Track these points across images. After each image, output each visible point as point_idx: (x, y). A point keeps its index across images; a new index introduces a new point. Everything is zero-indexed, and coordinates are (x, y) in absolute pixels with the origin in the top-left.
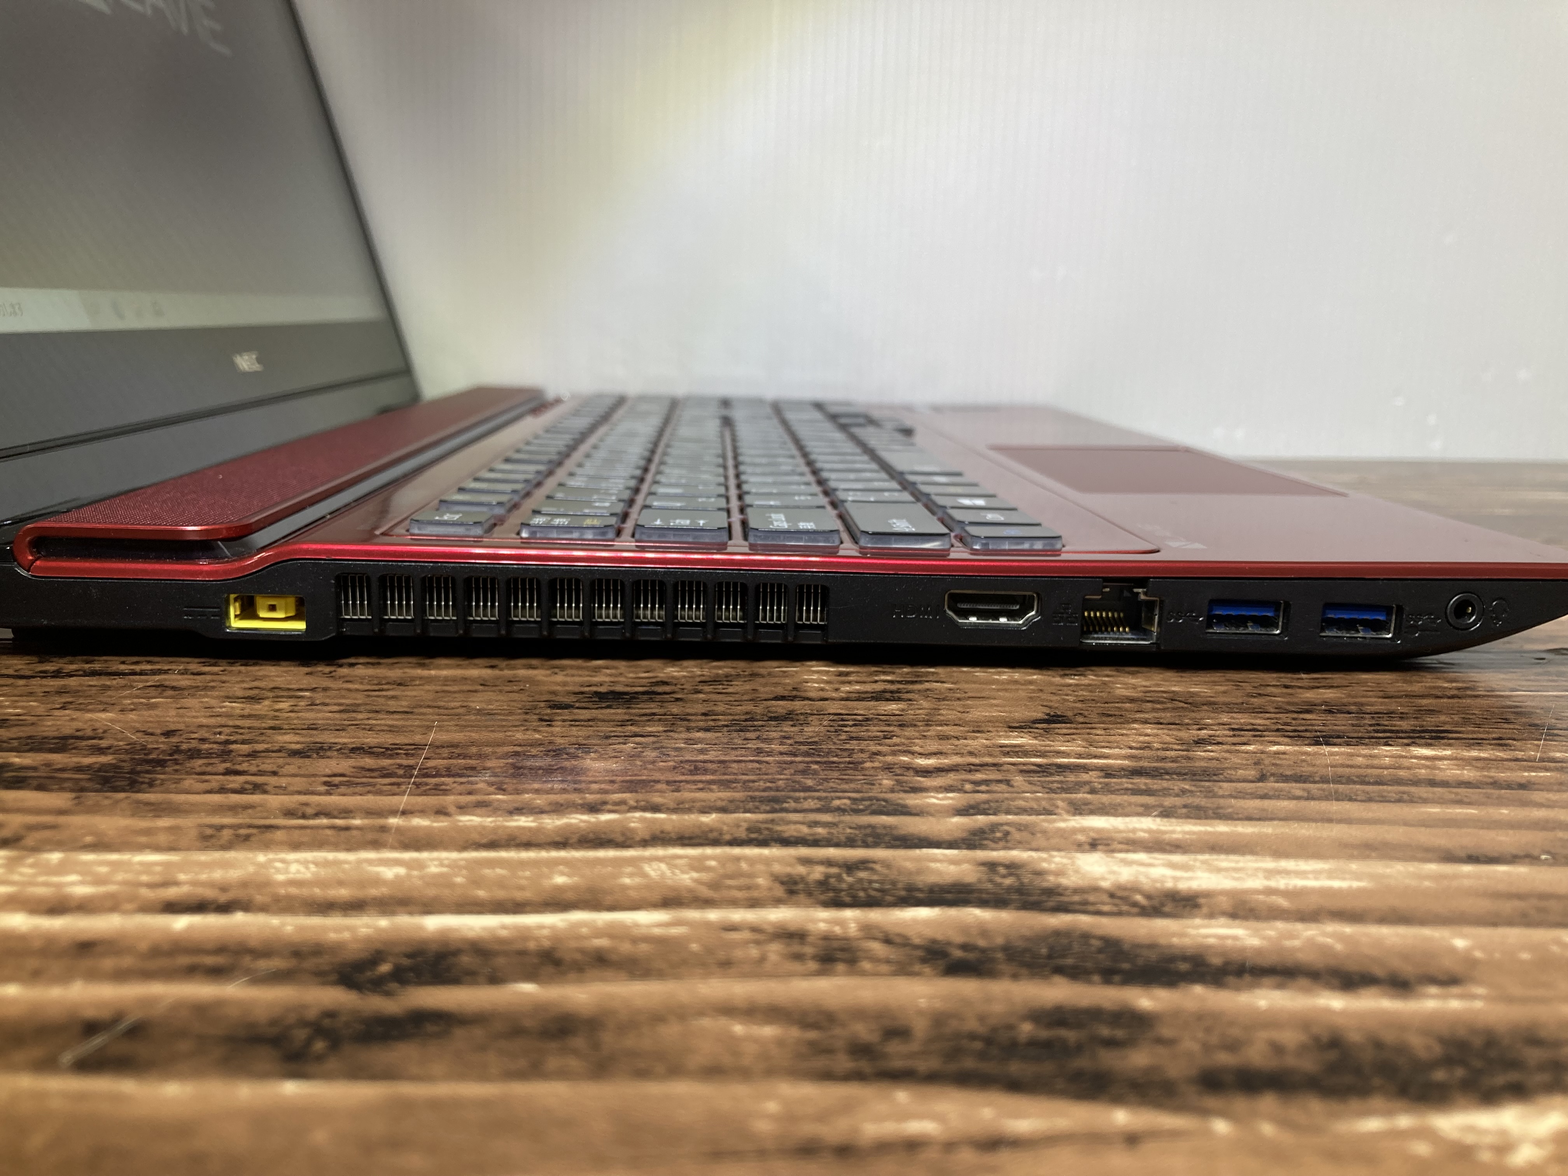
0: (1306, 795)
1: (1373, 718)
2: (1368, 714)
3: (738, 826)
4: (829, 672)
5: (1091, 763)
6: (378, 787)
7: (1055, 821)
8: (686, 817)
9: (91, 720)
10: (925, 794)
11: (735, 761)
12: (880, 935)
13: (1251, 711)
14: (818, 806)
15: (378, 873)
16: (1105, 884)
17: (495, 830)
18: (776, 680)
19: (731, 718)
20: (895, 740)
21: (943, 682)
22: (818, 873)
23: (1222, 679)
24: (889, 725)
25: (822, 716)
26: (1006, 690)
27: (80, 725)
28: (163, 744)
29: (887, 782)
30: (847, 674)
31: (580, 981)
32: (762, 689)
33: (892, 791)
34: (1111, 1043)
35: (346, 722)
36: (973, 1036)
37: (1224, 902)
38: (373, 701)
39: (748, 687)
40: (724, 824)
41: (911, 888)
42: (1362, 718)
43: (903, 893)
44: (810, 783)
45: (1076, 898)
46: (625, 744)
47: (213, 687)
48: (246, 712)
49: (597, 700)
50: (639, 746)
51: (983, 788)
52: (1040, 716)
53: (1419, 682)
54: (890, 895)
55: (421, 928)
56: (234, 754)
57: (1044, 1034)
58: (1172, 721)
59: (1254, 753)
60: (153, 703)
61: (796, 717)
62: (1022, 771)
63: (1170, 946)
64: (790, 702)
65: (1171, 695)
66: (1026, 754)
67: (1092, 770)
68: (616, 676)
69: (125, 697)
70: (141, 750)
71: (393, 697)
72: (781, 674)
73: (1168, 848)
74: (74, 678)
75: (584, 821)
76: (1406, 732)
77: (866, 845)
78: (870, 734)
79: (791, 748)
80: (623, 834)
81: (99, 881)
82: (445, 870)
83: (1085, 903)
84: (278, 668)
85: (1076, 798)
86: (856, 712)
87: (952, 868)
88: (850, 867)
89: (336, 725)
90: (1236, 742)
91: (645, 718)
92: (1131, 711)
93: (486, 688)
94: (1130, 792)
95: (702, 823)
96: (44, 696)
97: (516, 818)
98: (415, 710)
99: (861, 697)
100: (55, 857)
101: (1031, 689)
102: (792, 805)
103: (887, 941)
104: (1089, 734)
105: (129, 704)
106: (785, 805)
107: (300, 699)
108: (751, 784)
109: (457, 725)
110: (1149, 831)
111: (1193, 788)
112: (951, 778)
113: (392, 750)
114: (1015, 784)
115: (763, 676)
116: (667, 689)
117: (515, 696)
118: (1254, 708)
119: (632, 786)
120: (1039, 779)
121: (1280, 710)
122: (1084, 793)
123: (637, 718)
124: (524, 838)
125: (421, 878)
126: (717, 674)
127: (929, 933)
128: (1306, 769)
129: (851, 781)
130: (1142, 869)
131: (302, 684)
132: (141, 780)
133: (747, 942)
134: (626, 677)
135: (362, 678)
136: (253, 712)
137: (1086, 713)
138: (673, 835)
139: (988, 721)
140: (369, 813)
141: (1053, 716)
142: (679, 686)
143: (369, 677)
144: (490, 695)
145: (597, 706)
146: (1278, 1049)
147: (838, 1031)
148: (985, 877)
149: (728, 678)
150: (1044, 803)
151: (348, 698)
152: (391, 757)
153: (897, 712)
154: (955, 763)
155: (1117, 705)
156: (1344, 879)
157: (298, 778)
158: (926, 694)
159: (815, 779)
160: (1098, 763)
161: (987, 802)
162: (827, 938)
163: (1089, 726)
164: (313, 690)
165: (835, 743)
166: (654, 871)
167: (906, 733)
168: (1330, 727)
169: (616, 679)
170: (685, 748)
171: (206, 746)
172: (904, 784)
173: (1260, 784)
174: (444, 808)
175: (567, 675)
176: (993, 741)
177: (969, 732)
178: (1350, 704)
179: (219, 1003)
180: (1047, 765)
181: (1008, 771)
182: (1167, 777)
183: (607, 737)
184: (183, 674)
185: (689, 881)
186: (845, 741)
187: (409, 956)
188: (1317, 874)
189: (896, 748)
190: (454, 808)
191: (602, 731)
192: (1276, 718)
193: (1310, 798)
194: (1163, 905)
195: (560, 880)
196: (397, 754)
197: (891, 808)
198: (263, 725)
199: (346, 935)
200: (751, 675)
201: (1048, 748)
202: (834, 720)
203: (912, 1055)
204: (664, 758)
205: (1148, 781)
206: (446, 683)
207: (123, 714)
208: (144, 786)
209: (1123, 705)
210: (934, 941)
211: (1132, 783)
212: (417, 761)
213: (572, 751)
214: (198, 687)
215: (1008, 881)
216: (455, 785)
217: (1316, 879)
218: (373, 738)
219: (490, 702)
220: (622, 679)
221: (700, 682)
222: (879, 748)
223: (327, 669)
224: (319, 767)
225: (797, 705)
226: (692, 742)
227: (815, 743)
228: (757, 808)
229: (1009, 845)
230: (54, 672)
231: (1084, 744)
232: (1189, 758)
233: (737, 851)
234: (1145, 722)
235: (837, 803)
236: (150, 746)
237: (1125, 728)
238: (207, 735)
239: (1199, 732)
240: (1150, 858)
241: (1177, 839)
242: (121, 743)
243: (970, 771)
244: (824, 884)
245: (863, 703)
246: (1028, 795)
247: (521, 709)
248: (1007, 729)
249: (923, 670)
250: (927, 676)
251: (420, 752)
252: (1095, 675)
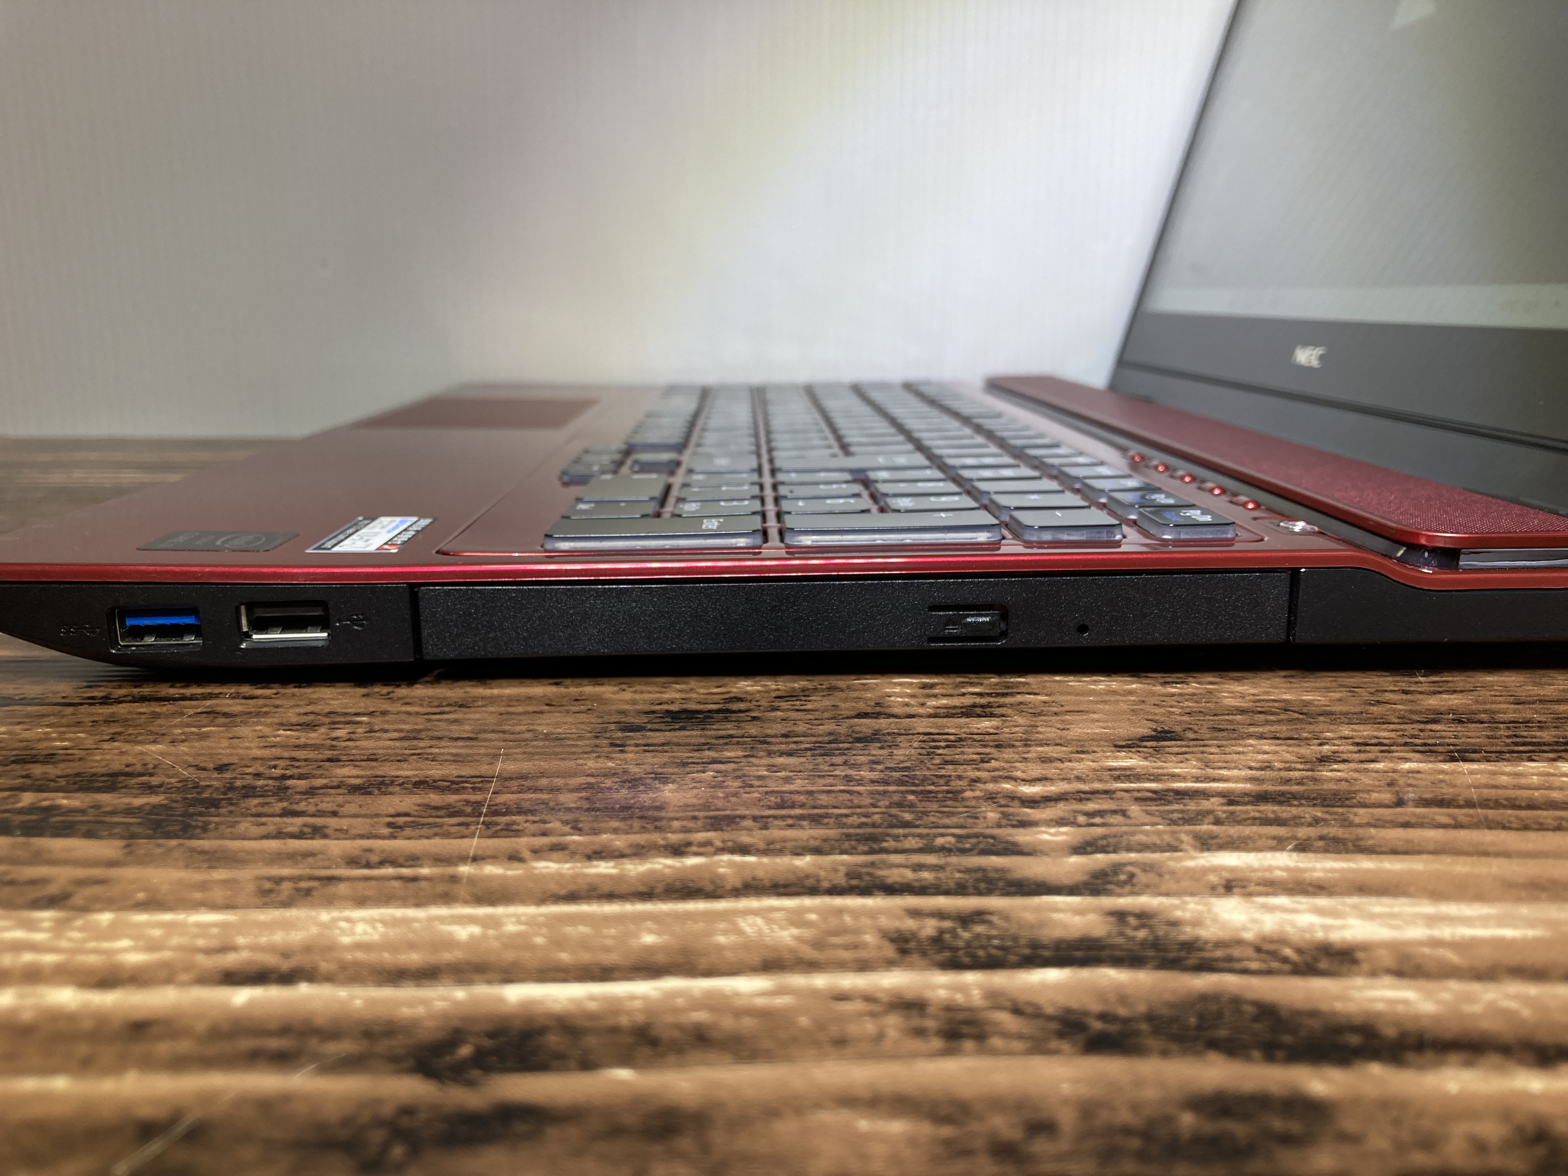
0: (1452, 822)
1: (1508, 728)
2: (1502, 723)
3: (836, 871)
4: (911, 684)
5: (1211, 787)
6: (445, 828)
7: (1180, 859)
8: (778, 860)
9: (142, 753)
10: (1035, 829)
11: (824, 792)
12: (1008, 1004)
13: (1373, 721)
14: (920, 845)
15: (450, 934)
16: (1248, 936)
17: (574, 878)
18: (856, 694)
19: (814, 739)
20: (994, 764)
21: (1035, 694)
22: (929, 927)
23: (1334, 684)
24: (985, 746)
25: (910, 737)
26: (1105, 702)
27: (130, 759)
28: (215, 780)
29: (993, 815)
30: (932, 686)
31: (681, 1065)
32: (842, 705)
33: (999, 826)
34: (1287, 1140)
35: (407, 752)
36: (1128, 1131)
37: (1386, 958)
38: (435, 726)
39: (827, 702)
40: (821, 868)
41: (1035, 945)
42: (1496, 728)
43: (1027, 951)
44: (908, 817)
45: (1219, 953)
46: (704, 772)
47: (266, 713)
48: (302, 741)
49: (669, 720)
50: (719, 774)
51: (1098, 820)
52: (1147, 732)
53: (1550, 685)
54: (1013, 954)
55: (501, 1000)
56: (290, 791)
57: (1210, 1127)
58: (1289, 734)
59: (1385, 772)
60: (204, 733)
61: (884, 738)
62: (1137, 799)
63: (1334, 1014)
64: (874, 720)
65: (1283, 704)
66: (1138, 778)
67: (1213, 796)
68: (686, 692)
69: (175, 726)
70: (194, 788)
71: (456, 721)
72: (861, 686)
73: (1310, 889)
74: (124, 705)
75: (669, 867)
76: (1549, 745)
77: (979, 893)
78: (965, 756)
79: (882, 775)
80: (712, 882)
81: (152, 946)
82: (522, 928)
83: (1230, 959)
84: (332, 689)
85: (1200, 831)
86: (946, 731)
87: (1077, 919)
88: (966, 919)
89: (397, 755)
90: (1363, 759)
91: (722, 741)
92: (1244, 724)
93: (552, 708)
94: (1257, 822)
95: (796, 867)
96: (92, 726)
97: (595, 863)
98: (479, 736)
99: (950, 713)
100: (105, 918)
101: (1133, 701)
102: (890, 844)
103: (1017, 1011)
104: (1203, 752)
105: (181, 734)
106: (885, 844)
107: (357, 726)
108: (845, 820)
109: (525, 753)
110: (1286, 869)
111: (1326, 816)
112: (1060, 810)
113: (458, 783)
114: (1132, 815)
115: (842, 690)
116: (742, 706)
117: (582, 717)
118: (1375, 719)
119: (716, 823)
120: (1157, 808)
121: (1404, 720)
122: (1209, 824)
123: (714, 741)
124: (606, 889)
125: (497, 938)
126: (793, 688)
127: (1063, 1000)
128: (1447, 792)
129: (953, 814)
130: (1287, 916)
131: (360, 708)
132: (194, 824)
133: (861, 1015)
134: (697, 692)
135: (422, 699)
136: (309, 742)
137: (1196, 728)
138: (767, 883)
139: (1092, 740)
140: (438, 860)
141: (1161, 732)
142: (755, 703)
143: (429, 698)
144: (556, 717)
145: (670, 728)
146: (1479, 1146)
147: (975, 1126)
148: (1115, 930)
149: (805, 693)
150: (1167, 838)
151: (408, 723)
152: (457, 791)
153: (992, 731)
154: (1062, 791)
155: (1227, 717)
156: (1515, 927)
157: (359, 820)
158: (1019, 707)
159: (913, 812)
160: (1218, 788)
161: (1104, 837)
162: (949, 1008)
163: (1202, 743)
164: (371, 714)
165: (929, 769)
166: (751, 926)
167: (1005, 756)
168: (1463, 740)
169: (687, 696)
170: (769, 777)
171: (261, 782)
172: (1011, 817)
173: (1399, 810)
174: (518, 852)
175: (635, 692)
176: (1100, 764)
177: (1072, 753)
178: (1479, 712)
179: (286, 1098)
180: (1163, 791)
181: (1122, 799)
182: (1296, 803)
183: (684, 764)
184: (234, 698)
185: (789, 939)
186: (941, 766)
187: (492, 1035)
188: (1484, 921)
189: (996, 773)
190: (529, 853)
191: (678, 758)
192: (1402, 730)
193: (1458, 825)
194: (1316, 960)
195: (649, 939)
196: (464, 788)
197: (1000, 846)
198: (320, 756)
199: (420, 1011)
200: (829, 689)
201: (1160, 771)
202: (924, 741)
203: (1061, 1157)
204: (748, 789)
205: (1276, 808)
206: (512, 704)
207: (174, 746)
208: (198, 831)
209: (1234, 717)
210: (1068, 1011)
211: (1258, 811)
212: (485, 795)
213: (648, 781)
214: (250, 713)
215: (1142, 934)
216: (527, 825)
217: (1485, 926)
218: (437, 769)
219: (557, 725)
220: (694, 696)
221: (776, 697)
222: (978, 774)
223: (385, 690)
224: (381, 805)
225: (883, 723)
226: (775, 769)
227: (907, 768)
228: (854, 848)
229: (1136, 889)
230: (102, 698)
231: (1200, 764)
232: (1315, 780)
233: (838, 901)
234: (1261, 737)
235: (940, 841)
236: (203, 783)
237: (1240, 745)
238: (261, 769)
239: (1321, 748)
240: (1294, 902)
241: (1319, 879)
242: (173, 780)
243: (1081, 800)
244: (937, 941)
245: (954, 720)
246: (1148, 827)
247: (590, 732)
248: (1113, 749)
249: (1012, 680)
250: (1017, 687)
251: (488, 785)
252: (1198, 683)
